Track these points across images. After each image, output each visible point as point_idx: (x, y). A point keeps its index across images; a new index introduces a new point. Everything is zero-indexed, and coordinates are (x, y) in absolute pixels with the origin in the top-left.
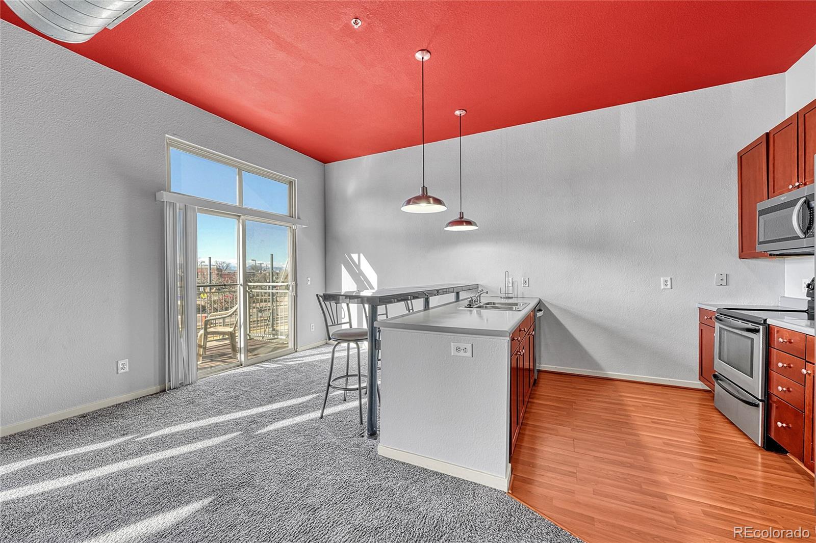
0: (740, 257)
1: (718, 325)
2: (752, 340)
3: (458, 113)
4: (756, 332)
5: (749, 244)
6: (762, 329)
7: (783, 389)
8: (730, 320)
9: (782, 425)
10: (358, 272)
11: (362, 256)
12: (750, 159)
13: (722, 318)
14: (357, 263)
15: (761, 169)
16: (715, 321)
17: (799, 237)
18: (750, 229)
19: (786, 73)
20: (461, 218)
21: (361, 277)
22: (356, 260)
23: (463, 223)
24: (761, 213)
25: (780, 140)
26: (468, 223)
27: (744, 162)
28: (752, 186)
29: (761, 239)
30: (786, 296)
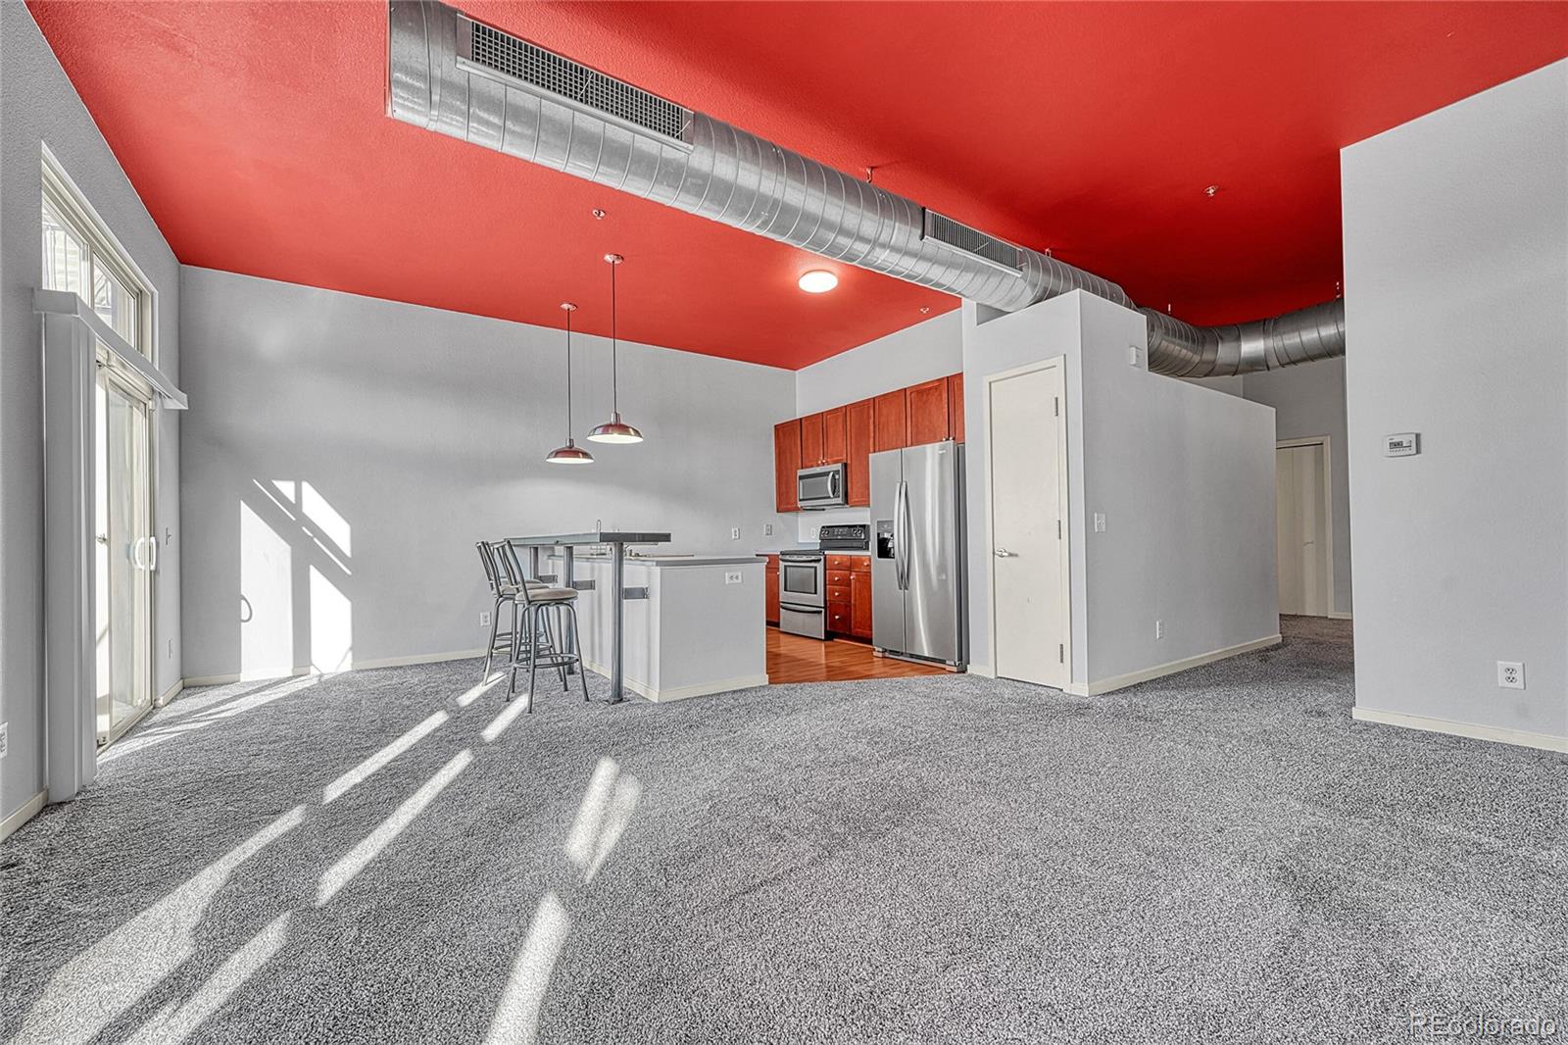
0: (778, 511)
1: (782, 564)
2: (816, 568)
3: (565, 306)
4: (819, 561)
5: (786, 502)
6: (822, 557)
7: (837, 594)
8: (795, 558)
9: (837, 617)
10: (294, 519)
11: (306, 487)
12: (786, 433)
13: (787, 557)
14: (294, 501)
15: (795, 444)
16: (781, 562)
17: (829, 497)
18: (786, 488)
19: (796, 372)
20: (571, 447)
21: (304, 528)
22: (291, 495)
23: (575, 453)
24: (801, 478)
25: (810, 427)
26: (581, 455)
27: (781, 434)
28: (788, 455)
29: (801, 497)
30: (800, 541)
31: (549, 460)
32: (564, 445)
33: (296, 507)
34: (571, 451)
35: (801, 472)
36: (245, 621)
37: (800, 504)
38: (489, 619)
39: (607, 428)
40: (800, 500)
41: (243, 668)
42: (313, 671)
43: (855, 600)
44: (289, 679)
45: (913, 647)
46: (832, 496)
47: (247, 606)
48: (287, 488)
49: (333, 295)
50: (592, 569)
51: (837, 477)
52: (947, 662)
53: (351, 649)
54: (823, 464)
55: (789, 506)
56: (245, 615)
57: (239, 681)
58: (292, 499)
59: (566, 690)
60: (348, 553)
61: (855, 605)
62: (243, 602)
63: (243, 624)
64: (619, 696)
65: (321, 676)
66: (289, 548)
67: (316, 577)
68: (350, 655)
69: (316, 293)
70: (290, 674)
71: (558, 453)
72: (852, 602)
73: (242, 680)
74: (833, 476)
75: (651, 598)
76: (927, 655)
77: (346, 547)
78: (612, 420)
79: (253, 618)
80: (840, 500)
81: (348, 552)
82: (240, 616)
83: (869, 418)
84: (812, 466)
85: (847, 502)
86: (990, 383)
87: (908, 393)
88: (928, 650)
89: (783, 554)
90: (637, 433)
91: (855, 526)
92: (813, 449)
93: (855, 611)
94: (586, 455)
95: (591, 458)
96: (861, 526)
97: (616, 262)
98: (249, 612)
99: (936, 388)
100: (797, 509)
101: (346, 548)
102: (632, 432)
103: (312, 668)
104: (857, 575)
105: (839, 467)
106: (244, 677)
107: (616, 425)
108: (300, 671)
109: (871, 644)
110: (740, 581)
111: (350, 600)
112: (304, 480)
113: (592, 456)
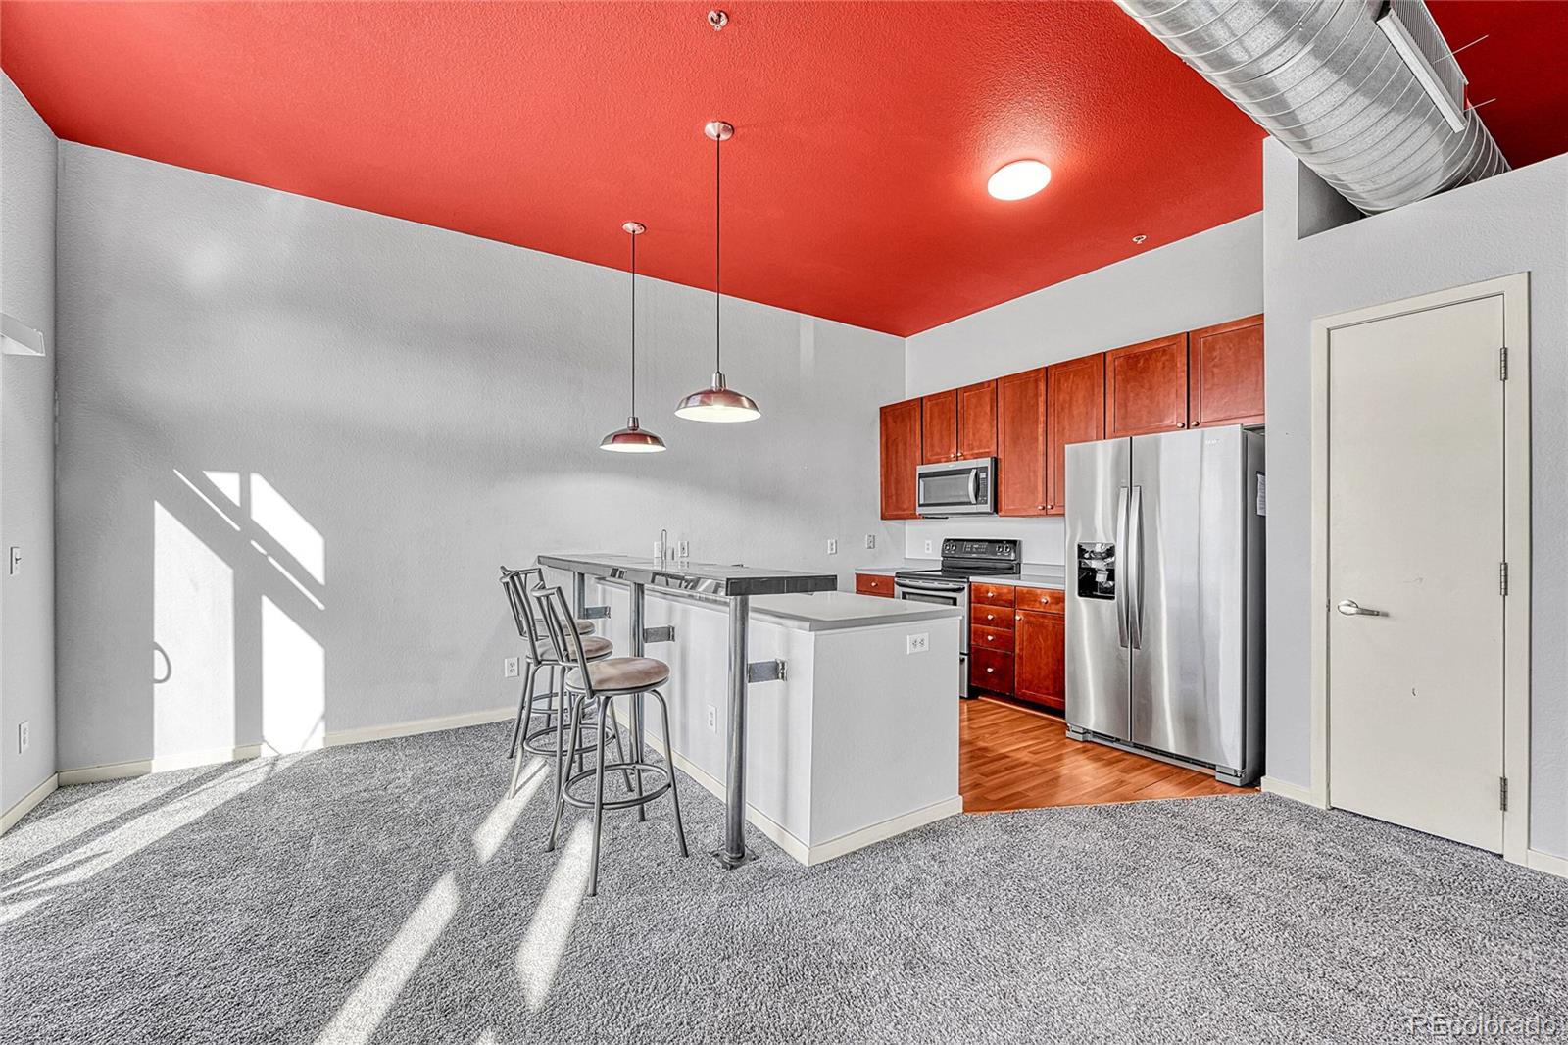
0: (883, 517)
1: (900, 589)
2: (954, 599)
3: (629, 227)
4: (960, 590)
5: (896, 505)
6: (966, 586)
7: (990, 638)
8: (921, 583)
9: (990, 670)
10: (237, 528)
11: (257, 482)
12: (896, 418)
13: (908, 582)
14: (237, 503)
15: (912, 431)
16: (896, 586)
17: (970, 503)
18: (896, 490)
19: (906, 339)
20: (635, 428)
21: (253, 543)
22: (232, 492)
23: (642, 437)
24: (922, 476)
25: (936, 410)
26: (649, 439)
27: (890, 419)
28: (900, 446)
29: (921, 502)
30: (907, 556)
31: (604, 447)
32: (625, 426)
33: (242, 512)
34: (636, 435)
35: (921, 469)
36: (160, 682)
37: (920, 510)
38: (516, 667)
39: (707, 395)
40: (920, 505)
41: (156, 752)
42: (266, 753)
43: (1021, 649)
44: (225, 768)
45: (1148, 735)
46: (974, 501)
47: (162, 656)
48: (227, 483)
49: (301, 201)
50: (671, 611)
51: (982, 476)
52: (1218, 769)
53: (324, 717)
54: (957, 458)
55: (900, 512)
56: (159, 672)
57: (149, 773)
58: (236, 500)
59: (643, 819)
60: (320, 579)
61: (1021, 657)
62: (157, 653)
63: (156, 686)
64: (738, 850)
65: (274, 762)
66: (230, 571)
67: (271, 614)
68: (322, 726)
69: (276, 195)
70: (230, 758)
71: (617, 437)
72: (1017, 651)
73: (154, 771)
74: (977, 475)
75: (793, 682)
76: (1172, 750)
77: (317, 570)
78: (714, 385)
79: (172, 676)
80: (987, 508)
81: (319, 576)
82: (152, 674)
83: (1036, 396)
84: (939, 461)
85: (996, 509)
86: (1329, 330)
87: (1109, 358)
88: (1176, 742)
89: (898, 575)
90: (753, 405)
91: (1001, 541)
92: (941, 440)
93: (1021, 664)
94: (655, 440)
95: (663, 446)
96: (1009, 542)
97: (724, 137)
98: (166, 667)
99: (1164, 351)
100: (914, 516)
101: (318, 573)
102: (746, 403)
103: (264, 747)
104: (1026, 615)
105: (986, 462)
106: (160, 764)
107: (719, 392)
108: (244, 754)
109: (1064, 718)
110: (926, 647)
111: (322, 645)
112: (255, 472)
113: (664, 442)
